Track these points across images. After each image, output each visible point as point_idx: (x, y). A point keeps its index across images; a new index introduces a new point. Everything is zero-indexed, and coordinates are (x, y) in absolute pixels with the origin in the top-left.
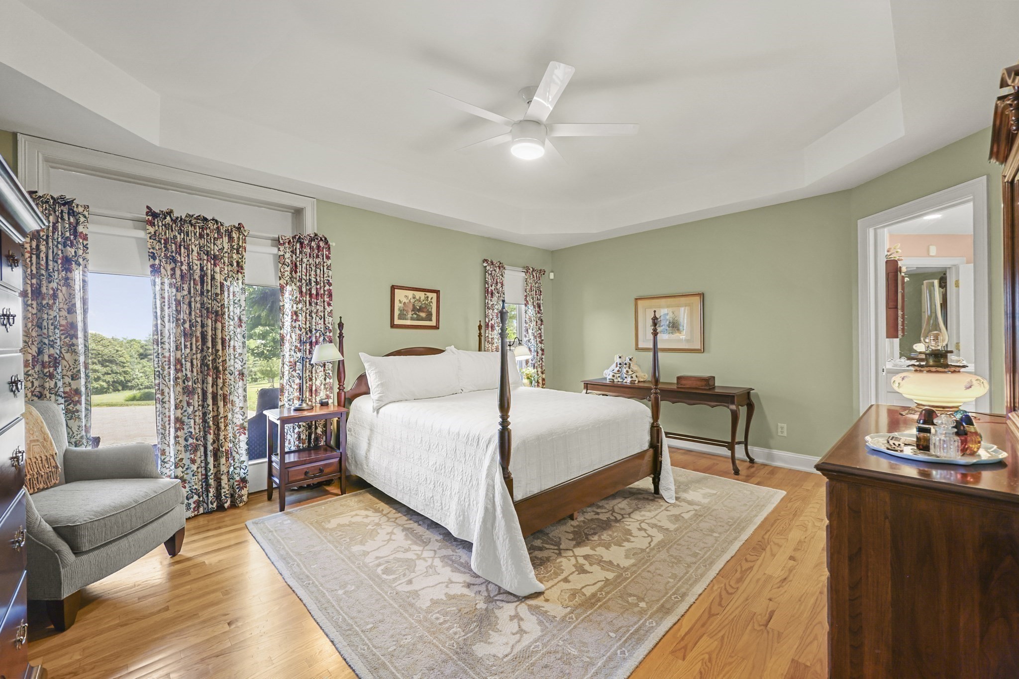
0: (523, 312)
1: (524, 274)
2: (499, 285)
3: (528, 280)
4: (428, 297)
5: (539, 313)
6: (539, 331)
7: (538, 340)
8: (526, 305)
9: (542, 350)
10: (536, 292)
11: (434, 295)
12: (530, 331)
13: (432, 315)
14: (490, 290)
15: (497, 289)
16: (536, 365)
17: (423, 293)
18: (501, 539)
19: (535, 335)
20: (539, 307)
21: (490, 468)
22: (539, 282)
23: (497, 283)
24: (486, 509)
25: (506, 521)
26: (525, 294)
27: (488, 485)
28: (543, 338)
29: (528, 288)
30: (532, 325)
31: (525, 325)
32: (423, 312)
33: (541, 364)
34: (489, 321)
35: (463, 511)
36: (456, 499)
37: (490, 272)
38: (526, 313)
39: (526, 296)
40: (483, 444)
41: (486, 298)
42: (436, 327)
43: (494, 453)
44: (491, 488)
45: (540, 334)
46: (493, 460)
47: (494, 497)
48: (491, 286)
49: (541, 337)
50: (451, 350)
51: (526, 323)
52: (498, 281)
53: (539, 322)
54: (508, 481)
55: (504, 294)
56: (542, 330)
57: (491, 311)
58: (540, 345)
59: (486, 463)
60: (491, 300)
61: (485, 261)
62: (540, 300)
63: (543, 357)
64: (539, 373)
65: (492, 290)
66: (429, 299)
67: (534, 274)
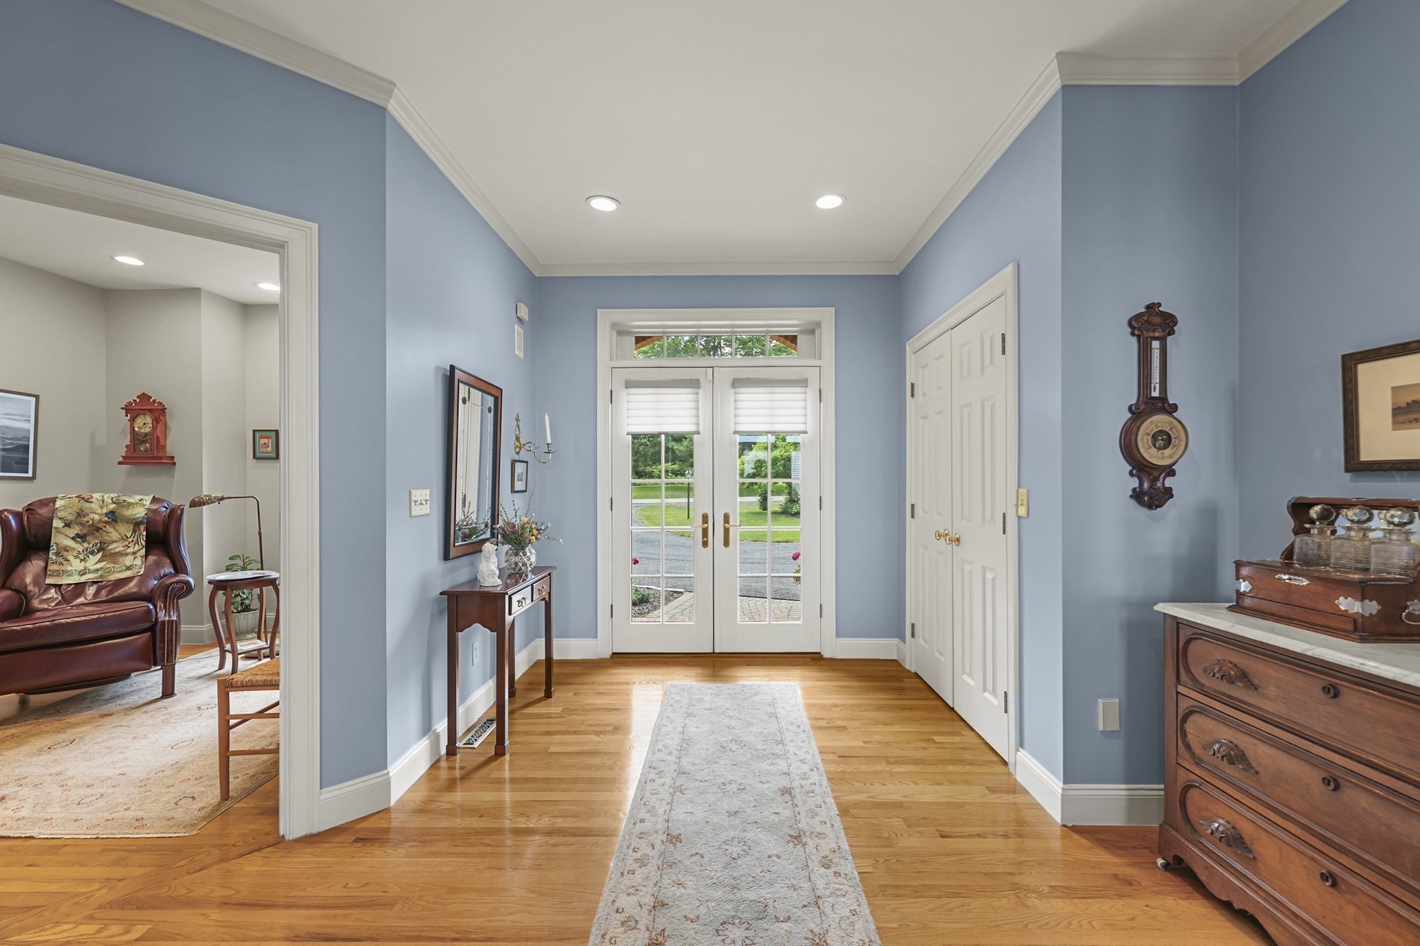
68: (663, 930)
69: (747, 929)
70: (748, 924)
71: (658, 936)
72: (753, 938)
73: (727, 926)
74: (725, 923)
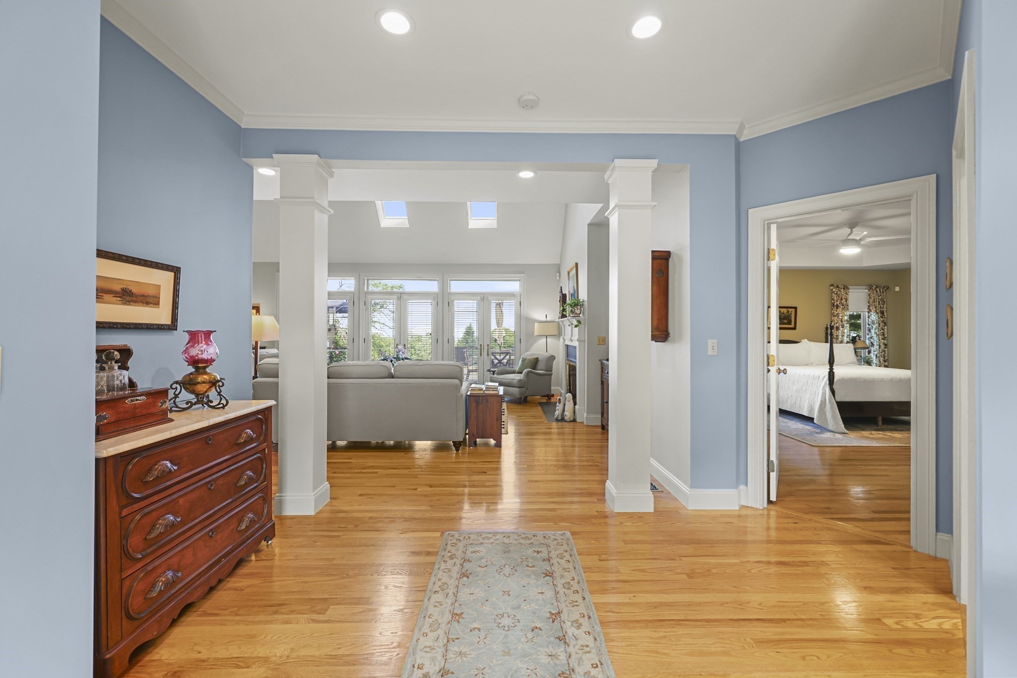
0: (867, 317)
1: (867, 290)
2: (844, 300)
3: (871, 294)
4: (789, 311)
5: (882, 317)
6: (882, 331)
7: (881, 337)
8: (869, 312)
9: (885, 345)
10: (879, 302)
11: (793, 310)
12: (873, 331)
13: (791, 321)
14: (835, 304)
15: (842, 303)
16: (878, 355)
17: (786, 309)
18: (828, 411)
19: (878, 333)
20: (882, 313)
21: (824, 386)
22: (883, 295)
23: (842, 299)
24: (822, 401)
25: (831, 405)
26: (868, 304)
27: (823, 392)
28: (886, 336)
29: (871, 300)
30: (874, 326)
31: (867, 326)
32: (785, 320)
33: (884, 355)
34: (834, 324)
35: (811, 405)
36: (807, 401)
37: (835, 293)
38: (869, 317)
39: (869, 306)
40: (821, 378)
41: (832, 309)
42: (795, 328)
43: (826, 381)
44: (824, 394)
45: (883, 333)
46: (825, 383)
47: (825, 397)
48: (837, 301)
49: (884, 334)
50: (805, 342)
51: (869, 325)
52: (843, 298)
53: (882, 324)
54: (833, 391)
55: (848, 306)
56: (886, 330)
57: (836, 318)
58: (883, 341)
59: (823, 384)
60: (836, 311)
61: (832, 285)
62: (883, 308)
63: (886, 349)
64: (882, 361)
65: (837, 304)
66: (790, 312)
67: (878, 290)
68: (553, 622)
69: (500, 624)
70: (499, 627)
71: (555, 618)
72: (497, 618)
73: (513, 625)
74: (514, 627)
